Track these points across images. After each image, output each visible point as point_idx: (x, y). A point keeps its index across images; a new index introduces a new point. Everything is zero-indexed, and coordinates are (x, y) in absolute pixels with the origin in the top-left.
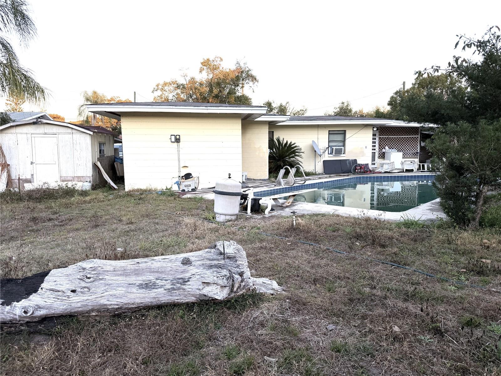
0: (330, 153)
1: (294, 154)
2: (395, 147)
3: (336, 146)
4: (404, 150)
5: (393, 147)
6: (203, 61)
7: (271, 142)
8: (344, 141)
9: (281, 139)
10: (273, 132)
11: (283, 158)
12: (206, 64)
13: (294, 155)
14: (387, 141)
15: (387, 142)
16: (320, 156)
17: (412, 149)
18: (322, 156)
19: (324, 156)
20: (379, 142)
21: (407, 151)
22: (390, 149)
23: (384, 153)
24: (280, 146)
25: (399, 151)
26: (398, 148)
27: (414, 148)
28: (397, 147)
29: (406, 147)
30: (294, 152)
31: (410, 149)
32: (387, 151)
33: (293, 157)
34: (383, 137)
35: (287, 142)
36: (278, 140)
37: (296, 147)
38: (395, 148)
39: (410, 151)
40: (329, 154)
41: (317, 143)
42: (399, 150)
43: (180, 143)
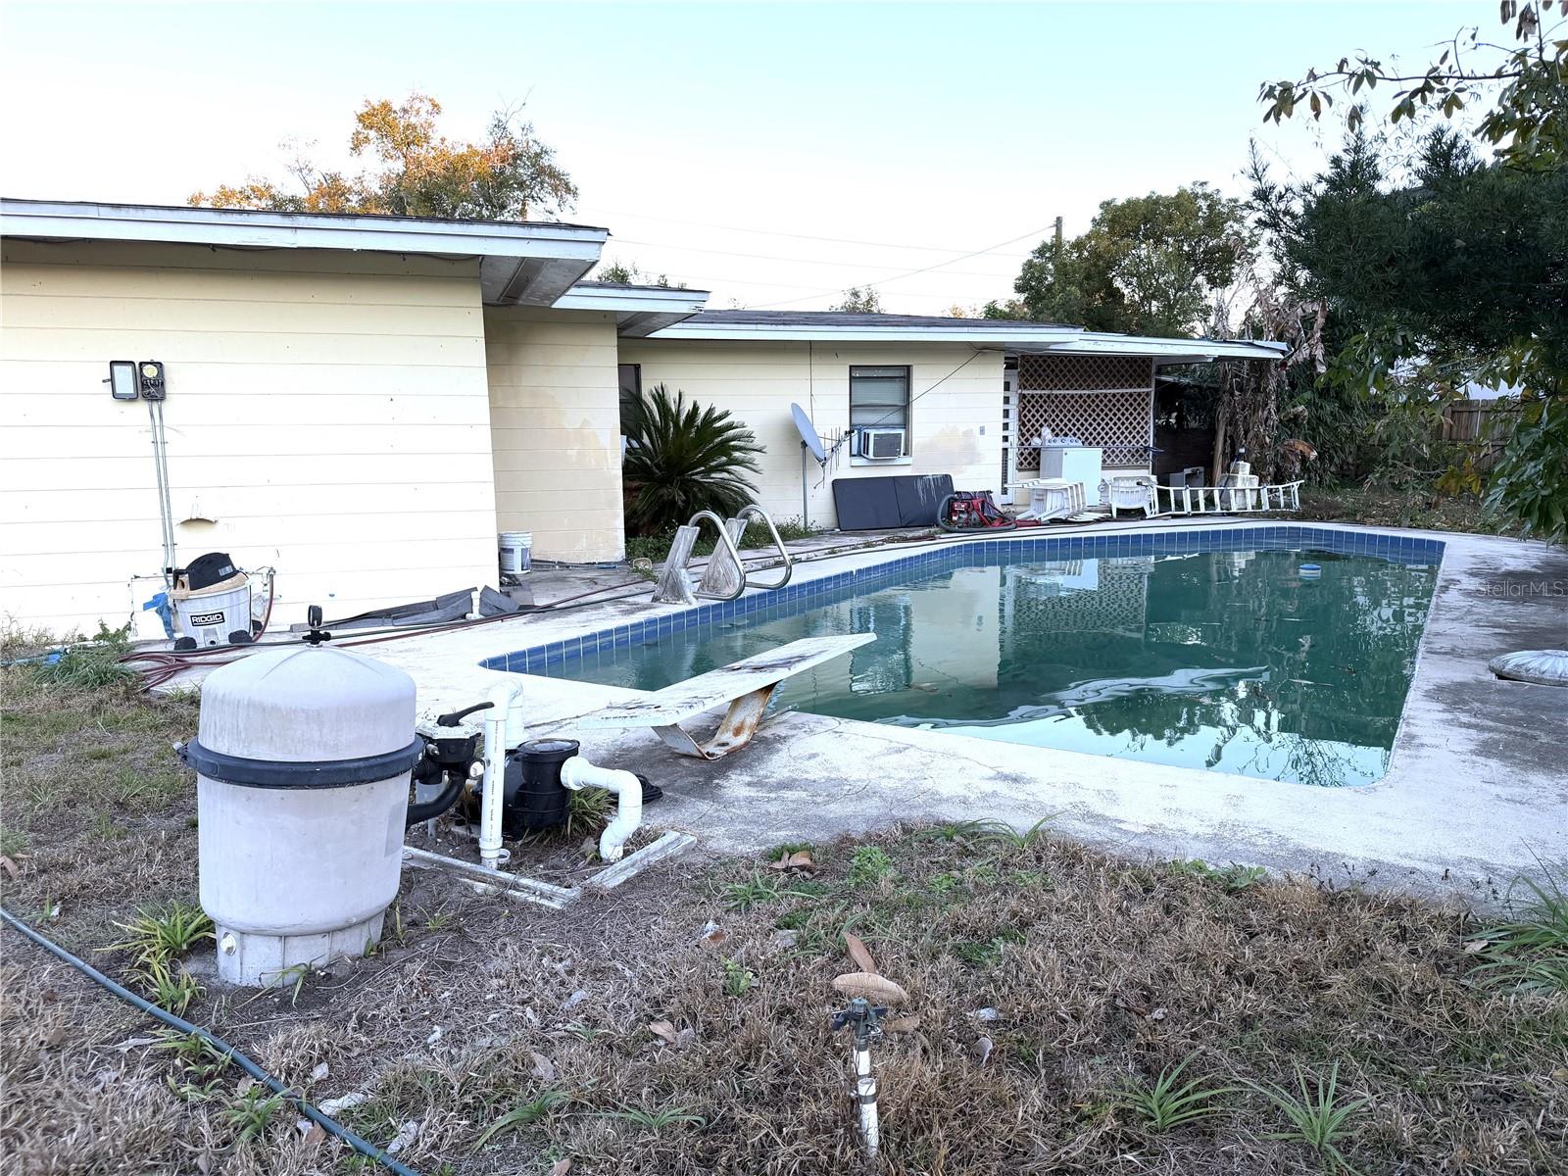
0: (855, 452)
1: (729, 455)
2: (1074, 430)
3: (878, 426)
4: (1102, 438)
5: (1066, 430)
6: (366, 110)
7: (630, 407)
8: (905, 408)
9: (672, 397)
10: (637, 367)
11: (682, 473)
12: (378, 121)
13: (724, 459)
14: (1045, 407)
15: (1045, 411)
16: (823, 461)
17: (1130, 438)
18: (828, 464)
19: (837, 464)
20: (1020, 413)
21: (1114, 443)
22: (1057, 435)
23: (1037, 451)
24: (667, 424)
25: (1088, 443)
26: (1083, 434)
27: (1134, 433)
28: (1078, 430)
29: (1111, 429)
30: (725, 448)
31: (1122, 438)
32: (1047, 444)
33: (720, 468)
34: (1035, 392)
35: (696, 408)
36: (660, 399)
37: (730, 427)
38: (1075, 434)
39: (1122, 442)
40: (851, 455)
41: (808, 414)
42: (1087, 439)
43: (165, 405)
